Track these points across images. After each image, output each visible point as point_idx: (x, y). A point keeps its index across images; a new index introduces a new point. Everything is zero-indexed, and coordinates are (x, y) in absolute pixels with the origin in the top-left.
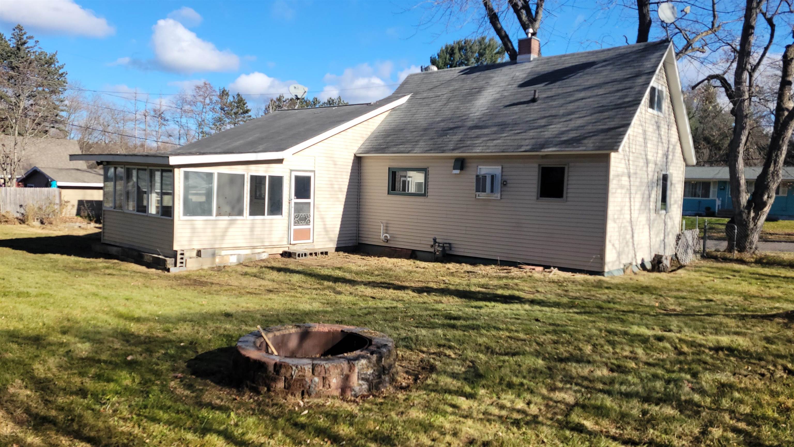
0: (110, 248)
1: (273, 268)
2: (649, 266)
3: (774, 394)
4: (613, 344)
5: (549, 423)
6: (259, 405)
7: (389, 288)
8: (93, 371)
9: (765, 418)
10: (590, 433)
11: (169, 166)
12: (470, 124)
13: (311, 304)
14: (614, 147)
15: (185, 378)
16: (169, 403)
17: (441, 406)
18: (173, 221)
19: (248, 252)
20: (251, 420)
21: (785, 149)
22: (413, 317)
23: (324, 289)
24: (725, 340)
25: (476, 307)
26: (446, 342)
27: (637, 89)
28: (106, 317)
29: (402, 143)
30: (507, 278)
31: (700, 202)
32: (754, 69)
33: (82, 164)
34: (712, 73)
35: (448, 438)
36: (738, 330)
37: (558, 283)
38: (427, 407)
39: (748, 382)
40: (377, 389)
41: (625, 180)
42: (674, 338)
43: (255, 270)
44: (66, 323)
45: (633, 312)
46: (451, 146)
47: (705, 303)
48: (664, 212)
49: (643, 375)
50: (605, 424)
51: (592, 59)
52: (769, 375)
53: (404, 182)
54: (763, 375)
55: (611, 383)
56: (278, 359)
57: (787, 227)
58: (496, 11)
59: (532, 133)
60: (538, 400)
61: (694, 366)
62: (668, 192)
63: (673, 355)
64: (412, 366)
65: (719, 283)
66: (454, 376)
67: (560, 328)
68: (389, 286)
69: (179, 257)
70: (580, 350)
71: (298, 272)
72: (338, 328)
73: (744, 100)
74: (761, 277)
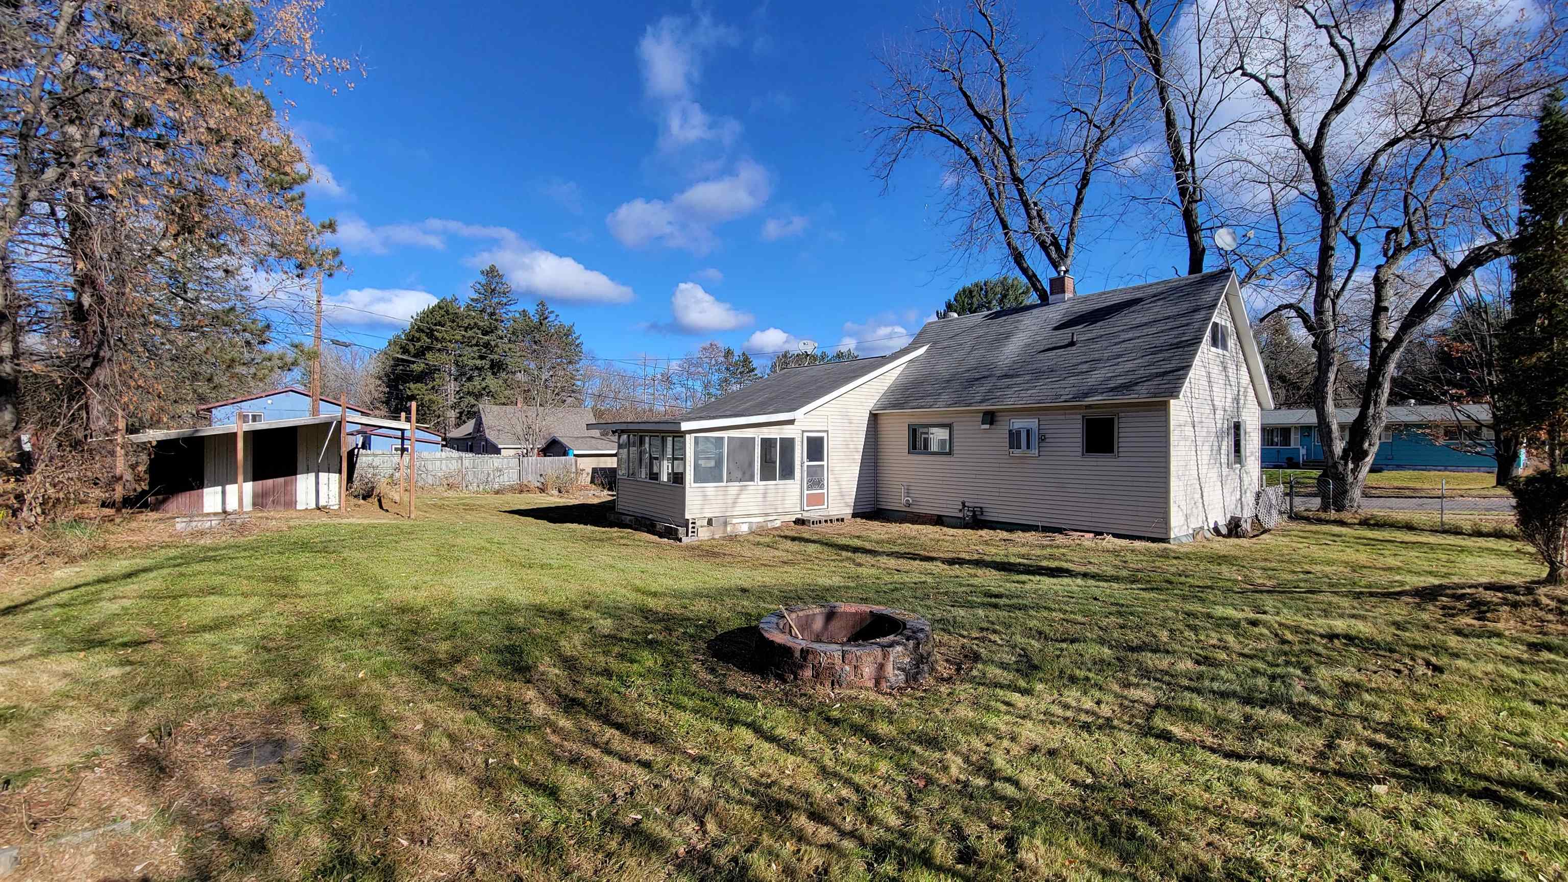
0: (623, 517)
1: (786, 537)
2: (1224, 531)
3: (1418, 697)
4: (1194, 629)
5: (1127, 727)
6: (786, 694)
7: (915, 559)
8: (616, 649)
9: (1410, 728)
10: (1181, 742)
11: (680, 432)
12: (998, 373)
13: (830, 578)
14: (1174, 392)
15: (706, 661)
16: (693, 689)
17: (993, 703)
18: (684, 488)
19: (760, 519)
20: (780, 712)
21: (1387, 387)
22: (946, 593)
23: (842, 561)
24: (1340, 625)
25: (1018, 582)
26: (989, 625)
27: (1196, 325)
28: (624, 591)
29: (922, 398)
30: (1051, 546)
31: (1278, 451)
32: (1338, 295)
33: (596, 433)
34: (1285, 302)
35: (1006, 743)
36: (1354, 612)
37: (1115, 553)
38: (975, 704)
39: (1379, 680)
40: (915, 679)
41: (1189, 431)
42: (1273, 622)
43: (767, 540)
44: (587, 597)
45: (1211, 588)
46: (978, 398)
47: (1302, 576)
48: (1238, 466)
49: (1240, 669)
50: (1198, 731)
51: (1139, 295)
52: (1407, 672)
53: (926, 440)
54: (1399, 671)
55: (1198, 679)
56: (804, 644)
57: (1395, 479)
58: (1020, 249)
59: (1072, 380)
60: (1110, 698)
61: (1303, 658)
62: (1243, 443)
63: (1274, 644)
64: (952, 654)
65: (1317, 552)
66: (1003, 666)
67: (1124, 609)
68: (914, 557)
69: (691, 526)
70: (1155, 636)
71: (814, 542)
72: (865, 608)
73: (1329, 332)
74: (1370, 543)
